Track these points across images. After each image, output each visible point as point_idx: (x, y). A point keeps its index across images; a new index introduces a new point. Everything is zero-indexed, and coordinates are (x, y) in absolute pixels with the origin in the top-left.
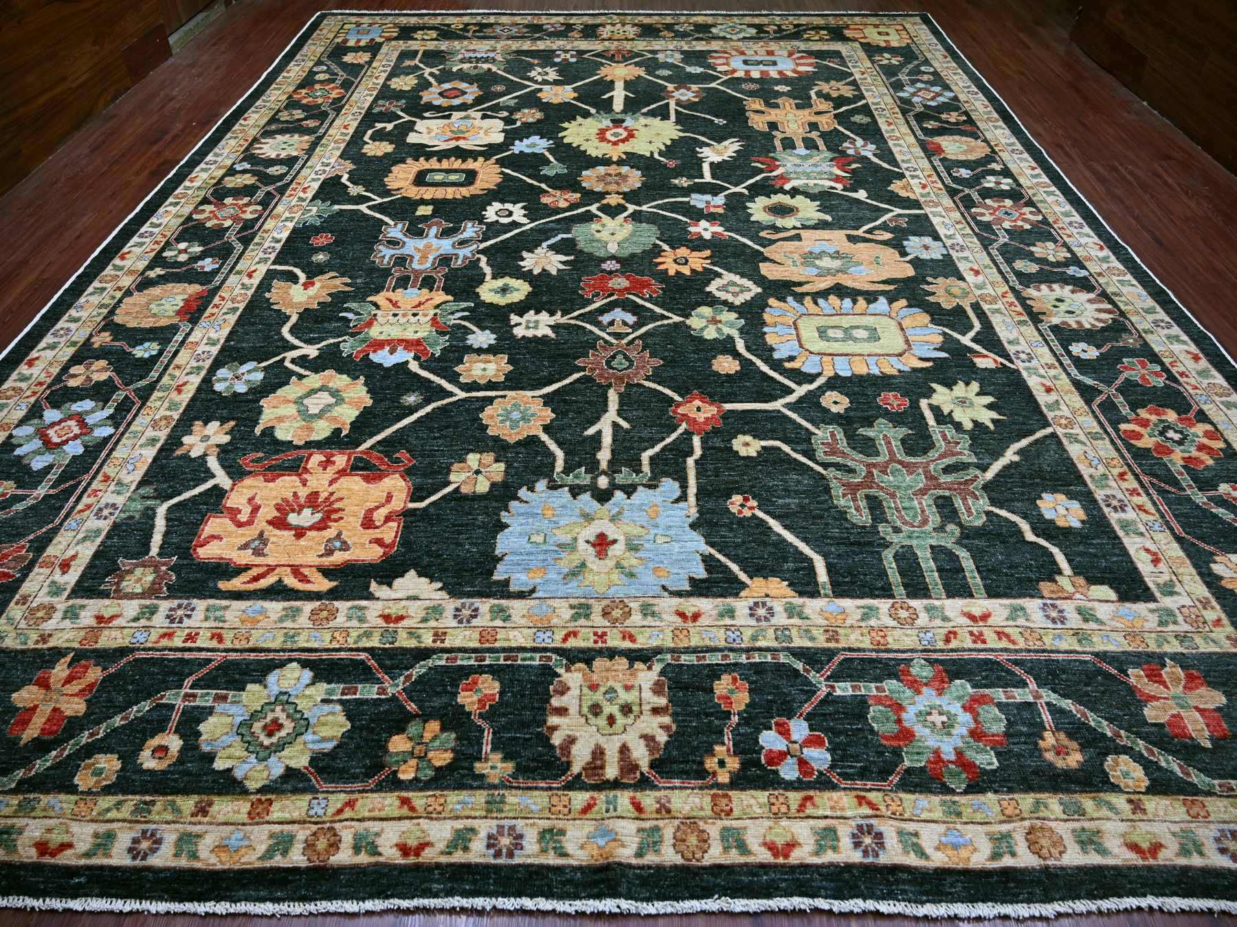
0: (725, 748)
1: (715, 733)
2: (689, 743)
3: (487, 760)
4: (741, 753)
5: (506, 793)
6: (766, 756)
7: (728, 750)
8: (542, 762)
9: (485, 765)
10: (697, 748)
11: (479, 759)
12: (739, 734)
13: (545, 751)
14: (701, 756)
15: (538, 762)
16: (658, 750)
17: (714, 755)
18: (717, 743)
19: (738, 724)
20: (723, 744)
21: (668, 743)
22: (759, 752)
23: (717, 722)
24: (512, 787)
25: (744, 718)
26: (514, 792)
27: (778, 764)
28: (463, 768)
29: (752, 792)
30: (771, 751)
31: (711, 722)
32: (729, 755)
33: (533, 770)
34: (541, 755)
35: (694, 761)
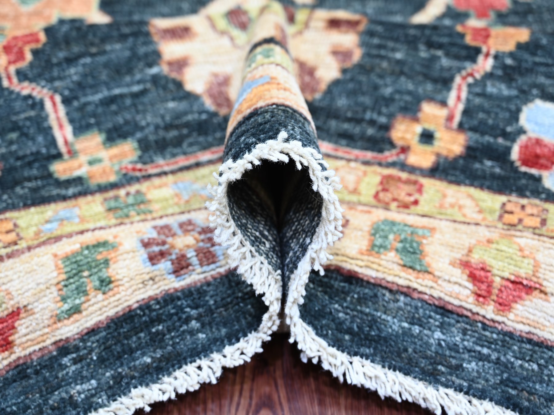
0: (443, 113)
1: (435, 81)
2: (376, 88)
3: (72, 153)
4: (473, 129)
5: (143, 187)
6: (525, 148)
7: (450, 118)
8: (187, 125)
9: (74, 163)
10: (389, 101)
11: (58, 156)
12: (483, 95)
13: (182, 106)
14: (391, 116)
15: (177, 127)
16: (313, 91)
17: (416, 120)
18: (431, 99)
19: (489, 76)
20: (444, 103)
21: (336, 83)
22: (512, 137)
23: (445, 62)
24: (148, 177)
25: (505, 67)
26: (156, 181)
27: (546, 167)
28: (29, 179)
29: (472, 191)
30: (538, 142)
31: (434, 59)
32: (448, 128)
33: (178, 142)
34: (178, 115)
35: (372, 123)
